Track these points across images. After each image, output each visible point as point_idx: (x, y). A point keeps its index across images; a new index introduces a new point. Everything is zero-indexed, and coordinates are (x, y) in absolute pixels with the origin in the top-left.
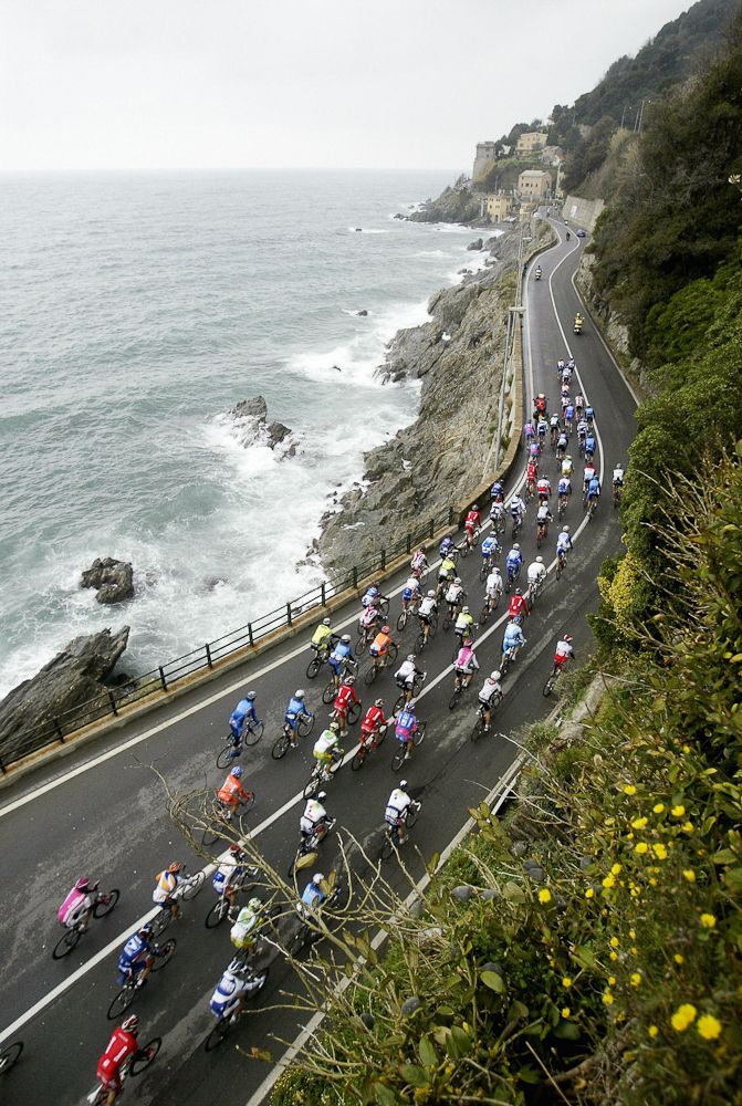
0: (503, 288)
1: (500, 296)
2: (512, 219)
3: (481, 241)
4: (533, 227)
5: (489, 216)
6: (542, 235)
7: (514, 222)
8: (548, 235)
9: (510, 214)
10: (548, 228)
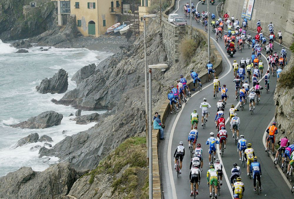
0: (120, 167)
1: (116, 186)
2: (125, 28)
3: (63, 75)
4: (169, 42)
5: (76, 24)
6: (190, 55)
7: (128, 34)
8: (202, 56)
9: (120, 19)
10: (200, 42)
